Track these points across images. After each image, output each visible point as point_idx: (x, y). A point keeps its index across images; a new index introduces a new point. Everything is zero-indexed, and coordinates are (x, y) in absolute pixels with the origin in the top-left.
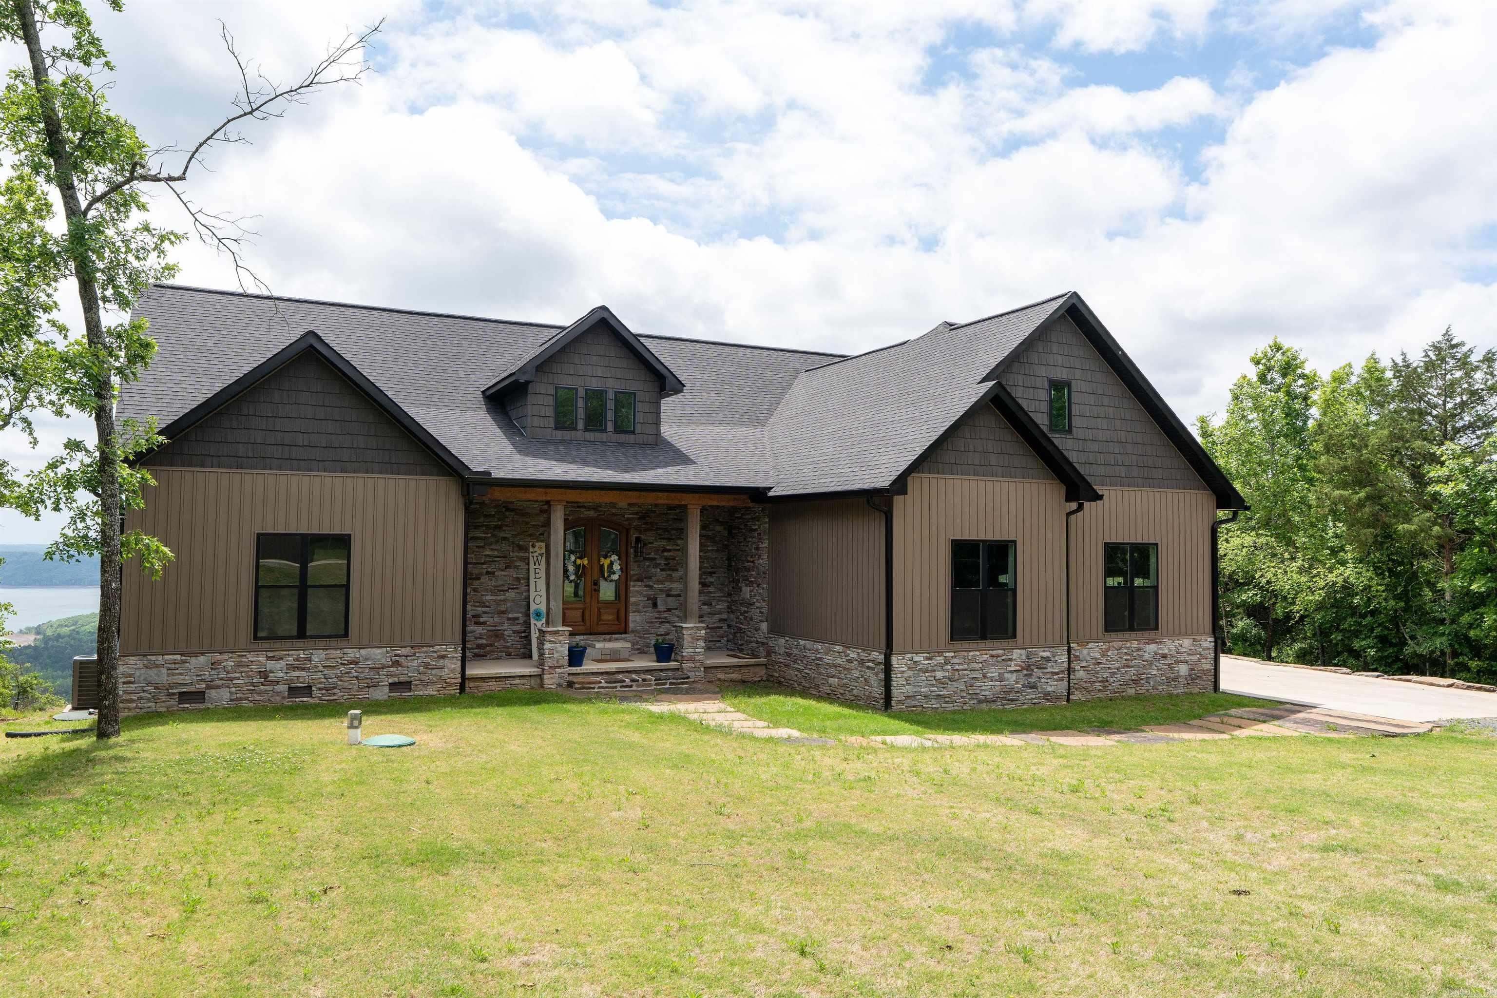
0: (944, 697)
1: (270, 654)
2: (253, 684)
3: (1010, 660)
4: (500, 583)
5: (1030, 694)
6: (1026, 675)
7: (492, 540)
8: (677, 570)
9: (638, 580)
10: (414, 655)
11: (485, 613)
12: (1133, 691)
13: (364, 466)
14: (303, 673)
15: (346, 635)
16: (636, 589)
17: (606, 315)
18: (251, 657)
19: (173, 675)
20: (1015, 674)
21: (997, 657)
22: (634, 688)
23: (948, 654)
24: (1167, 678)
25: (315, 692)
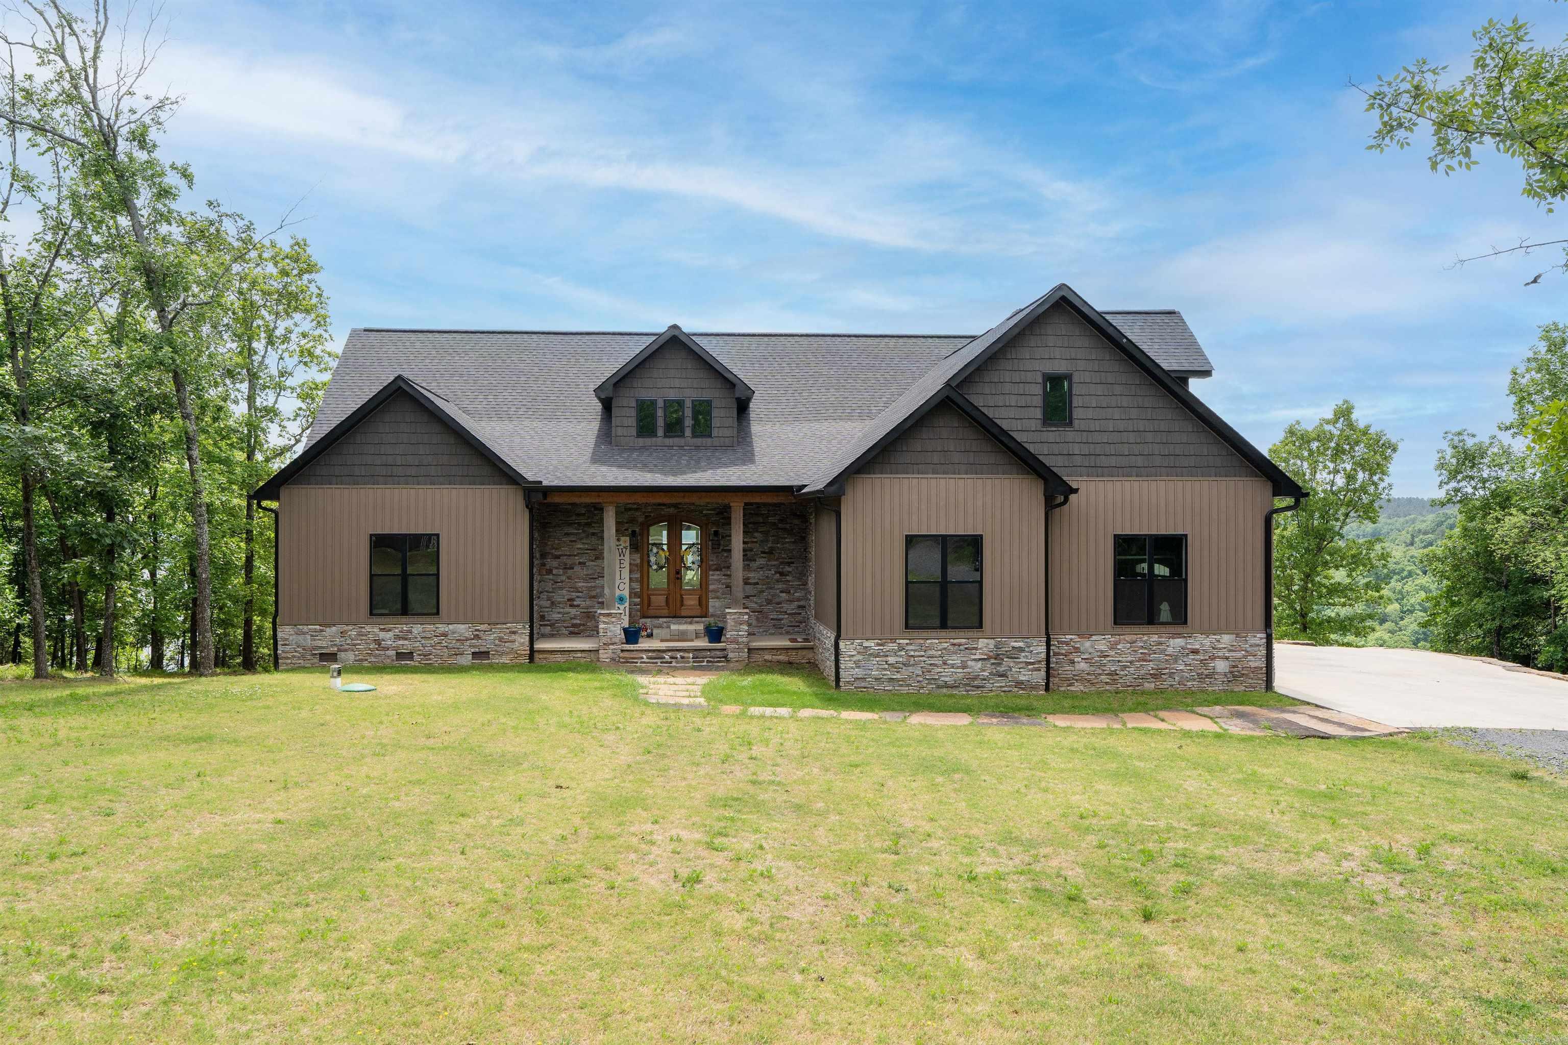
0: (898, 680)
1: (382, 627)
2: (370, 649)
3: (976, 649)
4: (590, 572)
5: (1000, 683)
6: (993, 664)
7: (583, 535)
8: (755, 560)
9: (717, 570)
10: (491, 630)
11: (578, 597)
12: (1153, 685)
13: (450, 479)
14: (406, 642)
15: (438, 613)
16: (715, 577)
17: (676, 333)
18: (368, 628)
19: (315, 640)
20: (980, 662)
21: (960, 645)
22: (674, 664)
23: (901, 641)
24: (1198, 674)
25: (416, 657)
